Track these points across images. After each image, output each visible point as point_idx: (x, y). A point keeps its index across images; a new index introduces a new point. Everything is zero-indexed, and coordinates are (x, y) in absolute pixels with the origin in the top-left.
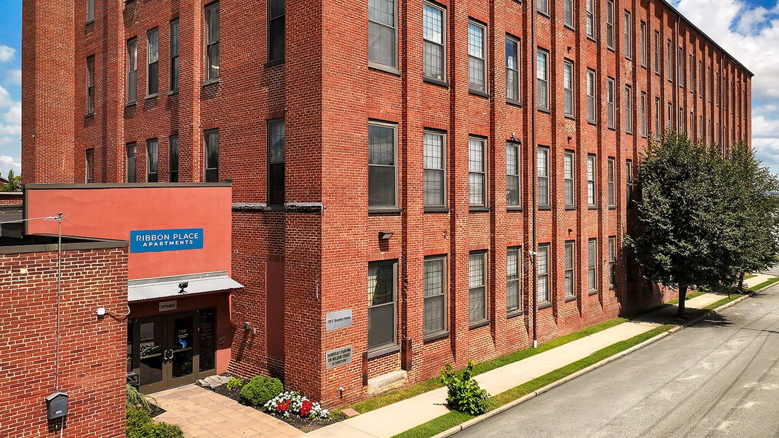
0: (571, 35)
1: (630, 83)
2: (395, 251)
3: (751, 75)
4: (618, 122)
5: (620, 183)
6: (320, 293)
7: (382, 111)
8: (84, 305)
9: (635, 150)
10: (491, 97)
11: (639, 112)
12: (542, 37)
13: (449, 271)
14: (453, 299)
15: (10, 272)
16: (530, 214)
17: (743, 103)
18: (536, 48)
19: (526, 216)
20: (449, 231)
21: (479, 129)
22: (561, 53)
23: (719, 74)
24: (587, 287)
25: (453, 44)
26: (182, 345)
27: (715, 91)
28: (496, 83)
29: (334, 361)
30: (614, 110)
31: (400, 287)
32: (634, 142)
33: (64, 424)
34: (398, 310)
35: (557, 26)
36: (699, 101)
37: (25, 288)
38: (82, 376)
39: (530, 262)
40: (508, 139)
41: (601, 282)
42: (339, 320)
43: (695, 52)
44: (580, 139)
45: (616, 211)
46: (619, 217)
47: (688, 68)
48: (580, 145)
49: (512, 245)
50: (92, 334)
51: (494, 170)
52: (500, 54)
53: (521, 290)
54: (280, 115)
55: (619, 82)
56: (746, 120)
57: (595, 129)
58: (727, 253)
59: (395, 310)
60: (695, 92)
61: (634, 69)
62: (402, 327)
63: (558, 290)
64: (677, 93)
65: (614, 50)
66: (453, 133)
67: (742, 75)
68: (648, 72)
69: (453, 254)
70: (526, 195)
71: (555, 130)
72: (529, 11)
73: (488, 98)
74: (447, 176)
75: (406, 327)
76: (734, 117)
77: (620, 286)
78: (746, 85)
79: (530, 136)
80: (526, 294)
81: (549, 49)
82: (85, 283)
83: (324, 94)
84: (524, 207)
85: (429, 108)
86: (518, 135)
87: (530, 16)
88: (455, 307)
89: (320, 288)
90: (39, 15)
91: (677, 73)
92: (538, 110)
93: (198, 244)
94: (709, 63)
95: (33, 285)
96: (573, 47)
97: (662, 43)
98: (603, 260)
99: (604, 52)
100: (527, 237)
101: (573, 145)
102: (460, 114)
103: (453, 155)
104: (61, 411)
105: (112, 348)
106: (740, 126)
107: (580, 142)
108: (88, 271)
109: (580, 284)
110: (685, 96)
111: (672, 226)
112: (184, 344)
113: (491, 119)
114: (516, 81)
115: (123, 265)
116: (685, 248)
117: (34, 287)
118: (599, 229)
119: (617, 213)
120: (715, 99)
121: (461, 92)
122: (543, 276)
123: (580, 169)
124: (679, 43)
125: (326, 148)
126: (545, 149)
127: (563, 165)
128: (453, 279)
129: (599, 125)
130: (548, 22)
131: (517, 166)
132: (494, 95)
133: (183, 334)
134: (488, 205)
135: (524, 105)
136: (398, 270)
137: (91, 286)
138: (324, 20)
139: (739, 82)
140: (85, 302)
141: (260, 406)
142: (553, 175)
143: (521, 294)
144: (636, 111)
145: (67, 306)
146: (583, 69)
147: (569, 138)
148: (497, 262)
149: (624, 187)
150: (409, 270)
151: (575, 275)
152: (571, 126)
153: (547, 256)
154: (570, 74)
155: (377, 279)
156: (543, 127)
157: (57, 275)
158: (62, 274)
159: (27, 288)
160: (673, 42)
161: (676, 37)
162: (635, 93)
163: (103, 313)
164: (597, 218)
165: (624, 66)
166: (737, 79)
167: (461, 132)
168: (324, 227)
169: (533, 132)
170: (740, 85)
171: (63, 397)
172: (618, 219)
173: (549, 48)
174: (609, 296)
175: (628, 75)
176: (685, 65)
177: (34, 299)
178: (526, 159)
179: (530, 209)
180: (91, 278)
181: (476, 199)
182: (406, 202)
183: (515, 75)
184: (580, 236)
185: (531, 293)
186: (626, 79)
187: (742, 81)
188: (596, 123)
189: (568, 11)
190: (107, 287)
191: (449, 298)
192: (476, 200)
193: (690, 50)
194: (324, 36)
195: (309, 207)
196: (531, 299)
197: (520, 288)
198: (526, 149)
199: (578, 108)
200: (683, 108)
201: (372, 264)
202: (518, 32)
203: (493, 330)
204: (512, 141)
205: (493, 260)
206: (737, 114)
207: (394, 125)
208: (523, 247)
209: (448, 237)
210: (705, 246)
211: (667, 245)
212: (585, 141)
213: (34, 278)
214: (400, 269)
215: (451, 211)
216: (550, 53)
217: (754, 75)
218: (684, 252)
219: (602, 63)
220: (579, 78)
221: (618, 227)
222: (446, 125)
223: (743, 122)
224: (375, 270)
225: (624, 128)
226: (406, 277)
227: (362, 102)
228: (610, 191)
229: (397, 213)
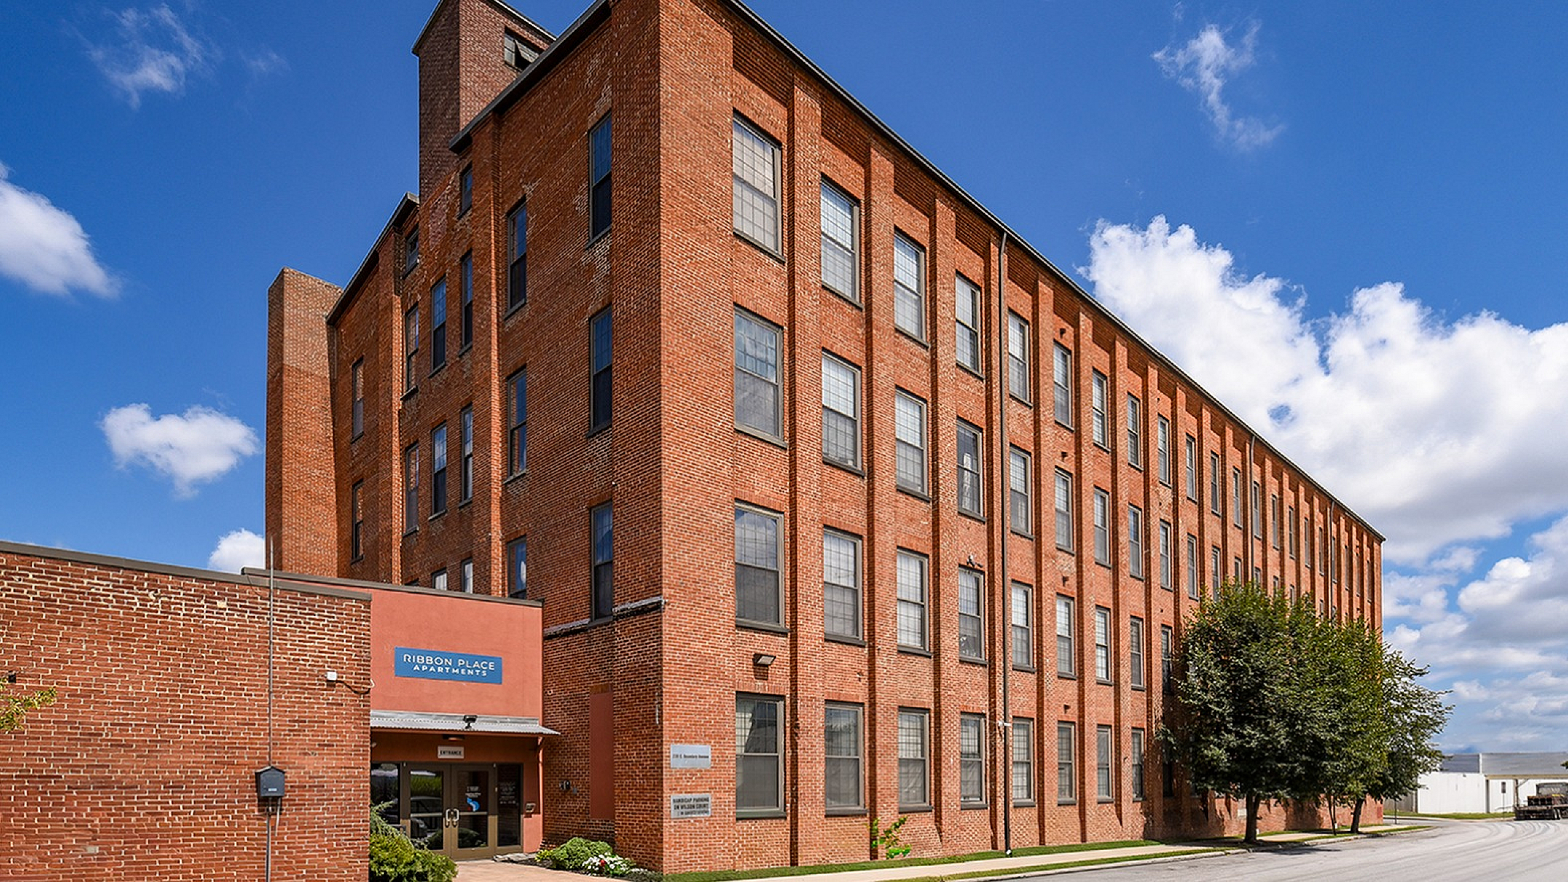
0: (1069, 437)
1: (1170, 519)
2: (780, 682)
3: (1381, 540)
4: (1148, 569)
5: (1151, 655)
6: (661, 716)
7: (757, 492)
8: (308, 664)
9: (1177, 613)
10: (933, 502)
11: (1184, 560)
12: (1018, 432)
13: (867, 727)
14: (873, 765)
15: (202, 602)
16: (999, 670)
17: (1366, 577)
18: (1007, 447)
19: (992, 674)
20: (866, 673)
21: (914, 542)
22: (1050, 458)
23: (1325, 530)
24: (1094, 791)
25: (870, 419)
26: (472, 807)
27: (1317, 552)
28: (941, 482)
29: (684, 810)
30: (1142, 552)
31: (788, 735)
32: (1175, 602)
33: (281, 810)
34: (785, 765)
35: (1042, 419)
36: (1289, 563)
37: (223, 626)
38: (306, 754)
39: (998, 736)
40: (962, 563)
41: (1119, 788)
42: (690, 757)
43: (1281, 492)
44: (1082, 582)
45: (1145, 693)
46: (1149, 703)
47: (1269, 512)
48: (1082, 590)
49: (969, 710)
50: (319, 703)
51: (939, 600)
52: (948, 445)
53: (986, 776)
54: (608, 497)
55: (1149, 513)
56: (1372, 603)
57: (1108, 573)
58: (1319, 743)
59: (781, 765)
60: (1282, 549)
61: (1175, 500)
62: (792, 788)
63: (1046, 784)
64: (1249, 544)
65: (1142, 469)
66: (871, 540)
67: (1365, 538)
68: (1199, 507)
69: (873, 704)
70: (992, 644)
71: (1041, 562)
72: (996, 391)
73: (929, 502)
74: (863, 597)
75: (797, 788)
76: (1351, 596)
77: (1152, 799)
78: (1372, 553)
79: (998, 563)
80: (994, 781)
81: (1030, 451)
82: (308, 636)
83: (664, 452)
84: (990, 661)
85: (834, 501)
86: (980, 558)
87: (998, 398)
88: (875, 775)
89: (661, 710)
90: (287, 432)
91: (1249, 517)
92: (1012, 532)
93: (495, 677)
94: (1308, 512)
95: (234, 625)
96: (1071, 453)
97: (1224, 470)
98: (1123, 757)
99: (1122, 468)
100: (995, 702)
101: (1072, 588)
102: (882, 513)
103: (871, 569)
104: (275, 790)
105: (349, 728)
106: (1362, 609)
107: (1082, 585)
108: (312, 622)
109: (1084, 783)
110: (1264, 551)
111: (1230, 707)
112: (475, 806)
113: (934, 531)
114: (976, 486)
115: (363, 623)
116: (1251, 737)
117: (236, 627)
118: (1115, 714)
119: (1147, 696)
120: (1317, 564)
121: (884, 485)
122: (1022, 763)
123: (1083, 624)
124: (1253, 476)
125: (668, 524)
126: (1026, 588)
127: (1053, 612)
128: (873, 738)
129: (1115, 569)
130: (1028, 413)
131: (978, 603)
132: (938, 498)
133: (473, 792)
134: (929, 648)
135: (988, 520)
136: (785, 712)
137: (317, 641)
138: (664, 352)
139: (1361, 547)
140: (308, 661)
141: (577, 869)
142: (1037, 626)
143: (986, 781)
144: (1178, 559)
145: (282, 660)
146: (1087, 486)
147: (1065, 579)
148: (943, 727)
149: (1157, 660)
150: (800, 711)
151: (1075, 771)
152: (1068, 565)
153: (1028, 736)
154: (1067, 491)
155: (752, 720)
156: (1022, 556)
157: (268, 619)
158: (275, 618)
159: (227, 627)
160: (1243, 473)
161: (1248, 464)
162: (1176, 533)
163: (335, 678)
164: (1113, 699)
165: (1157, 492)
166: (1355, 542)
167: (885, 541)
168: (666, 628)
169: (1003, 558)
170: (1362, 551)
171: (277, 772)
172: (1148, 706)
173: (1031, 449)
174: (1132, 810)
175: (1165, 508)
176: (1264, 509)
177: (236, 643)
178: (992, 594)
179: (999, 663)
180: (317, 632)
181: (911, 638)
182: (796, 619)
183: (975, 480)
184: (1083, 716)
185: (1000, 779)
186: (1160, 512)
187: (1365, 546)
188: (1111, 566)
189: (1064, 403)
190: (340, 648)
191: (867, 764)
192: (910, 640)
193: (1272, 488)
194: (665, 375)
195: (645, 606)
196: (1000, 788)
197: (984, 772)
198: (991, 581)
199: (1080, 539)
200: (1261, 568)
201: (743, 697)
202: (980, 420)
203: (938, 819)
204: (968, 568)
205: (938, 724)
206: (1355, 592)
207: (778, 515)
208: (988, 717)
209: (865, 681)
210: (1282, 732)
211: (1223, 735)
212: (1091, 585)
213: (236, 617)
214: (788, 710)
215: (869, 647)
216: (1033, 456)
217: (1385, 540)
218: (1248, 743)
219: (1119, 483)
220: (1081, 497)
221: (1148, 717)
222: (861, 528)
223: (1367, 605)
224: (750, 707)
225: (1157, 579)
226: (797, 719)
227: (725, 471)
228: (1135, 666)
229: (782, 633)
